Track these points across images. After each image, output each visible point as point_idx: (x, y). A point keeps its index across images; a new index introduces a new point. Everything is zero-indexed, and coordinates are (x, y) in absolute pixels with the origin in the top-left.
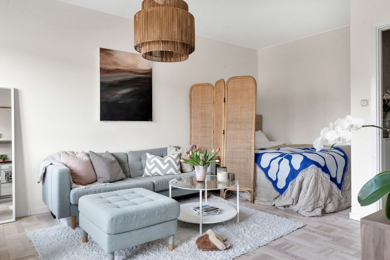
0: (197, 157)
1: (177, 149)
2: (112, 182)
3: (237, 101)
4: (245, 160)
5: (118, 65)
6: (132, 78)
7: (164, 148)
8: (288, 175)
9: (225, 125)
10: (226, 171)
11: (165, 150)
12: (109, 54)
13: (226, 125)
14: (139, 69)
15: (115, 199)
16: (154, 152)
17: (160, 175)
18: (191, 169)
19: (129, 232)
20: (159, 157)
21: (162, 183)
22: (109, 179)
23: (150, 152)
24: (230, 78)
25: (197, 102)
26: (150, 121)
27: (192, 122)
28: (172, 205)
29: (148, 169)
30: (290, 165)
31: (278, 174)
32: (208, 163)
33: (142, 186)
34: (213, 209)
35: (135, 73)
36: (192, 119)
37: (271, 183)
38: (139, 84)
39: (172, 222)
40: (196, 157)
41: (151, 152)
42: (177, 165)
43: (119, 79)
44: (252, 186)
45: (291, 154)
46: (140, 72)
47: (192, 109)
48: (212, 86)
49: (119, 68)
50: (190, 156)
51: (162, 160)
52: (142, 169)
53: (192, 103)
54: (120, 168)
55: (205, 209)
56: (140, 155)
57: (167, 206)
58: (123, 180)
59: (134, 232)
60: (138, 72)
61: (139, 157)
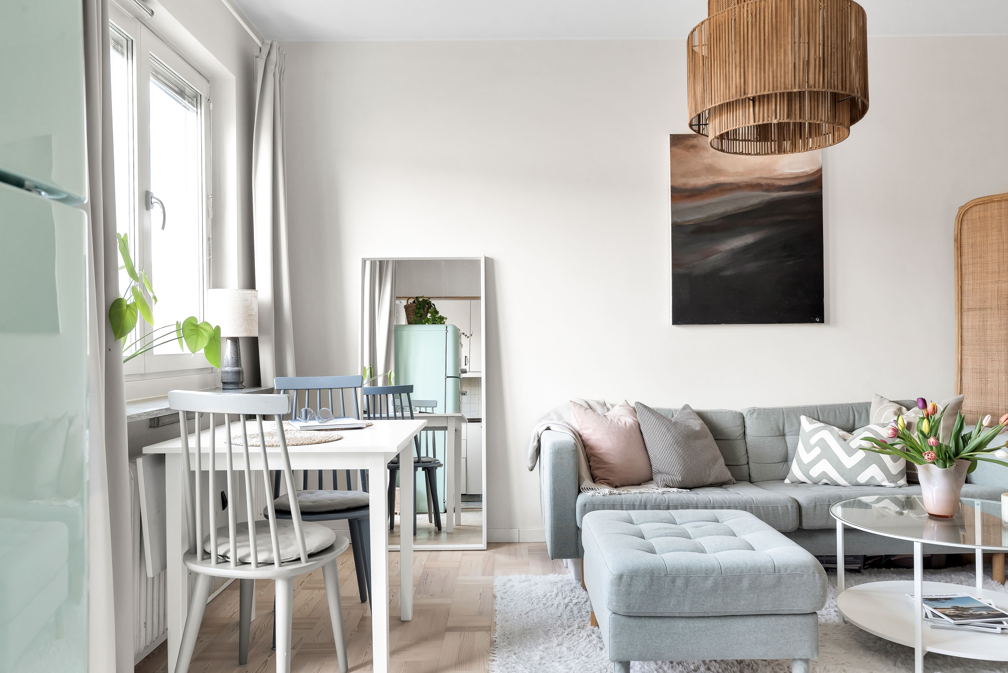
1: (900, 410)
2: (683, 486)
5: (718, 172)
6: (760, 203)
7: (860, 405)
11: (864, 412)
12: (694, 147)
14: (781, 175)
15: (659, 529)
16: (826, 414)
17: (837, 485)
19: (667, 620)
20: (837, 429)
21: (826, 507)
22: (680, 479)
23: (814, 413)
25: (981, 257)
26: (817, 322)
29: (800, 463)
32: (966, 459)
33: (748, 508)
34: (984, 613)
35: (770, 188)
36: (965, 314)
38: (780, 218)
39: (799, 619)
41: (816, 412)
43: (729, 208)
46: (783, 183)
47: (966, 282)
49: (722, 179)
50: (896, 430)
51: (845, 440)
52: (786, 460)
53: (963, 262)
54: (718, 453)
55: (957, 608)
56: (781, 421)
57: (779, 571)
58: (724, 486)
59: (681, 624)
60: (778, 183)
61: (778, 427)
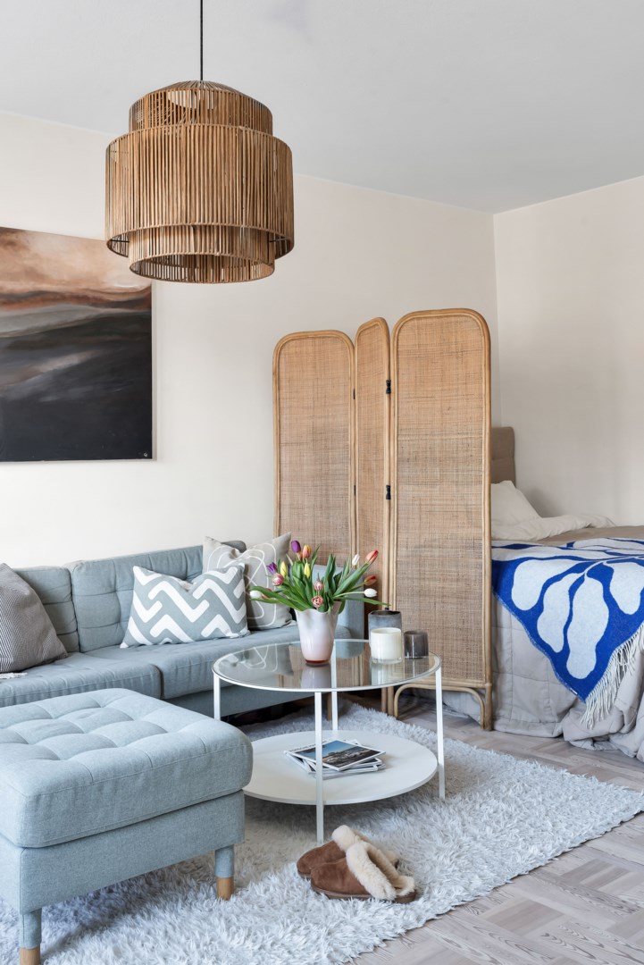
0: (304, 583)
1: (233, 552)
2: (17, 670)
3: (430, 389)
4: (460, 583)
5: (41, 277)
6: (87, 319)
7: (191, 549)
8: (602, 634)
9: (392, 470)
10: (399, 625)
11: (196, 557)
13: (394, 467)
14: (109, 289)
15: (40, 728)
16: (158, 562)
17: (179, 643)
18: (282, 617)
19: (90, 840)
20: (176, 579)
21: (187, 670)
22: (11, 660)
23: (146, 563)
24: (405, 317)
25: (297, 392)
26: (145, 458)
27: (283, 458)
28: (225, 744)
29: (138, 621)
30: (608, 598)
31: (569, 630)
32: (339, 600)
33: (122, 682)
34: (358, 753)
35: (97, 302)
36: (283, 449)
37: (546, 663)
38: (108, 338)
39: (227, 801)
40: (301, 579)
41: (149, 561)
42: (237, 608)
43: (43, 322)
44: (486, 671)
45: (608, 562)
46: (112, 299)
47: (283, 416)
48: (346, 339)
49: (45, 287)
50: (281, 577)
51: (187, 591)
52: (119, 620)
53: (281, 396)
54: (49, 621)
55: (333, 755)
56: (112, 575)
57: (210, 749)
58: (57, 662)
59: (107, 840)
60: (106, 297)
61: (110, 582)
